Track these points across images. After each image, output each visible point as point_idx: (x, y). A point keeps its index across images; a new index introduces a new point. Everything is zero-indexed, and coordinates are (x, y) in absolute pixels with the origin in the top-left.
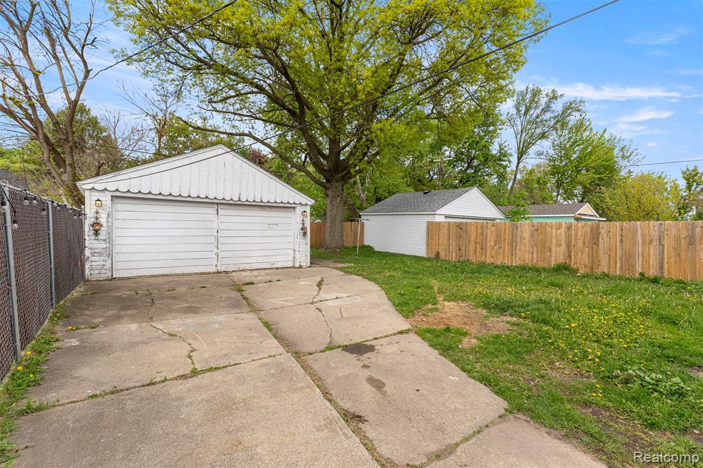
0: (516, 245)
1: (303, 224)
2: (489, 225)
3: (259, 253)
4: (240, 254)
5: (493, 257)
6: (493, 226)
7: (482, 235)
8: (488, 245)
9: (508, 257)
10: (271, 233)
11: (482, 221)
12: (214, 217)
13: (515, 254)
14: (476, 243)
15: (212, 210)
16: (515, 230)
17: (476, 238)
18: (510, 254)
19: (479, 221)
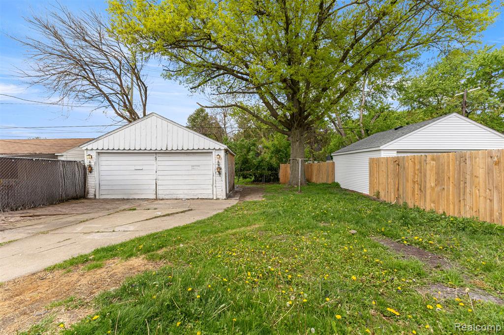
0: (465, 188)
1: (219, 165)
2: (429, 158)
3: (185, 187)
4: (171, 187)
5: (434, 202)
6: (433, 159)
7: (421, 173)
8: (428, 185)
9: (454, 204)
10: (193, 172)
11: (419, 154)
12: (154, 162)
13: (464, 199)
14: (414, 182)
15: (152, 158)
16: (463, 164)
17: (414, 177)
18: (456, 201)
19: (416, 154)
